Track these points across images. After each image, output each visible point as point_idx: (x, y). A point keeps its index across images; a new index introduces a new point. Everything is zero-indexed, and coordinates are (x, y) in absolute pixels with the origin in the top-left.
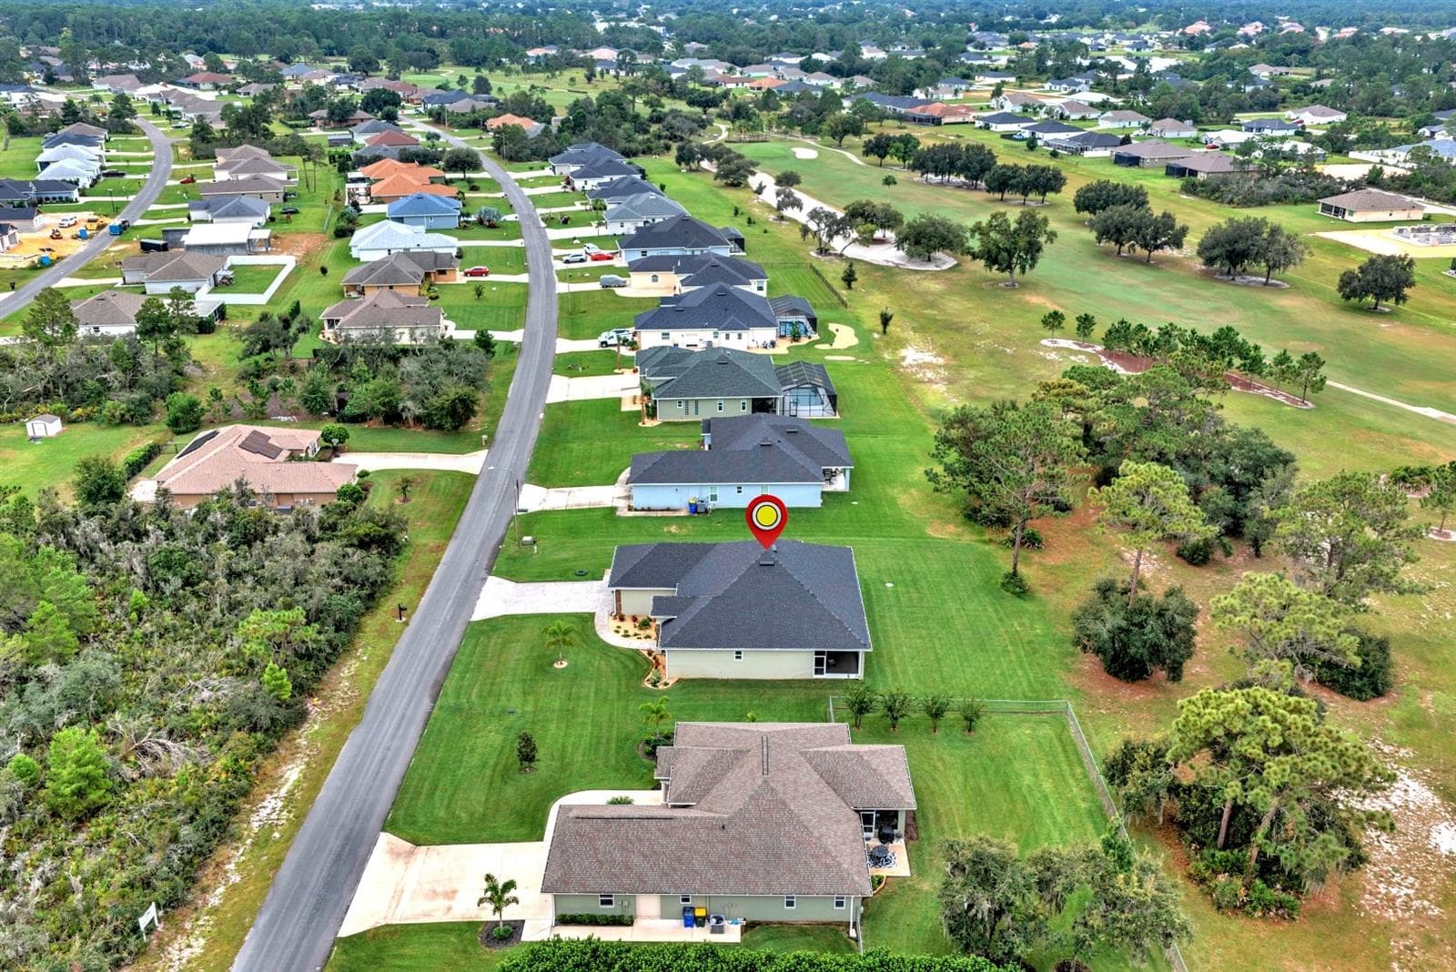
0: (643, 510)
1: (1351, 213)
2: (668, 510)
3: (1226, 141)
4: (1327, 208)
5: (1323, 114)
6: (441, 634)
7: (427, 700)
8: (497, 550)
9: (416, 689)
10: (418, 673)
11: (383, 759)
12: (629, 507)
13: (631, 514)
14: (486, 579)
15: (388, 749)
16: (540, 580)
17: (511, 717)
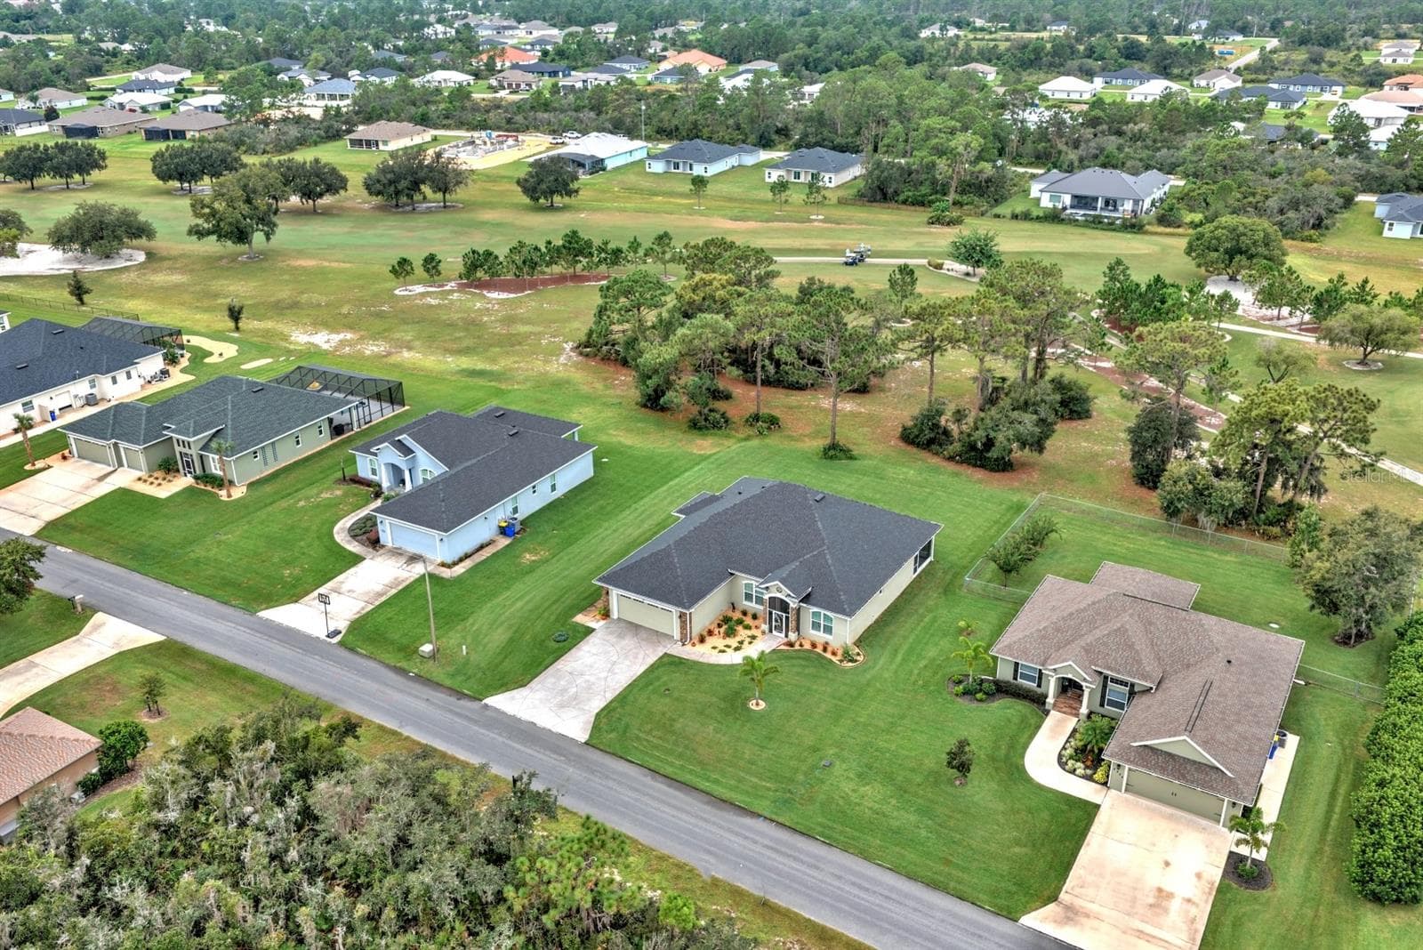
0: (461, 560)
1: (385, 143)
2: (482, 547)
3: (144, 103)
4: (357, 143)
5: (173, 72)
6: (593, 772)
7: (748, 821)
8: (419, 678)
9: (714, 823)
10: (675, 813)
11: (860, 887)
12: (443, 565)
13: (459, 570)
14: (486, 705)
15: (840, 878)
16: (541, 668)
17: (839, 768)
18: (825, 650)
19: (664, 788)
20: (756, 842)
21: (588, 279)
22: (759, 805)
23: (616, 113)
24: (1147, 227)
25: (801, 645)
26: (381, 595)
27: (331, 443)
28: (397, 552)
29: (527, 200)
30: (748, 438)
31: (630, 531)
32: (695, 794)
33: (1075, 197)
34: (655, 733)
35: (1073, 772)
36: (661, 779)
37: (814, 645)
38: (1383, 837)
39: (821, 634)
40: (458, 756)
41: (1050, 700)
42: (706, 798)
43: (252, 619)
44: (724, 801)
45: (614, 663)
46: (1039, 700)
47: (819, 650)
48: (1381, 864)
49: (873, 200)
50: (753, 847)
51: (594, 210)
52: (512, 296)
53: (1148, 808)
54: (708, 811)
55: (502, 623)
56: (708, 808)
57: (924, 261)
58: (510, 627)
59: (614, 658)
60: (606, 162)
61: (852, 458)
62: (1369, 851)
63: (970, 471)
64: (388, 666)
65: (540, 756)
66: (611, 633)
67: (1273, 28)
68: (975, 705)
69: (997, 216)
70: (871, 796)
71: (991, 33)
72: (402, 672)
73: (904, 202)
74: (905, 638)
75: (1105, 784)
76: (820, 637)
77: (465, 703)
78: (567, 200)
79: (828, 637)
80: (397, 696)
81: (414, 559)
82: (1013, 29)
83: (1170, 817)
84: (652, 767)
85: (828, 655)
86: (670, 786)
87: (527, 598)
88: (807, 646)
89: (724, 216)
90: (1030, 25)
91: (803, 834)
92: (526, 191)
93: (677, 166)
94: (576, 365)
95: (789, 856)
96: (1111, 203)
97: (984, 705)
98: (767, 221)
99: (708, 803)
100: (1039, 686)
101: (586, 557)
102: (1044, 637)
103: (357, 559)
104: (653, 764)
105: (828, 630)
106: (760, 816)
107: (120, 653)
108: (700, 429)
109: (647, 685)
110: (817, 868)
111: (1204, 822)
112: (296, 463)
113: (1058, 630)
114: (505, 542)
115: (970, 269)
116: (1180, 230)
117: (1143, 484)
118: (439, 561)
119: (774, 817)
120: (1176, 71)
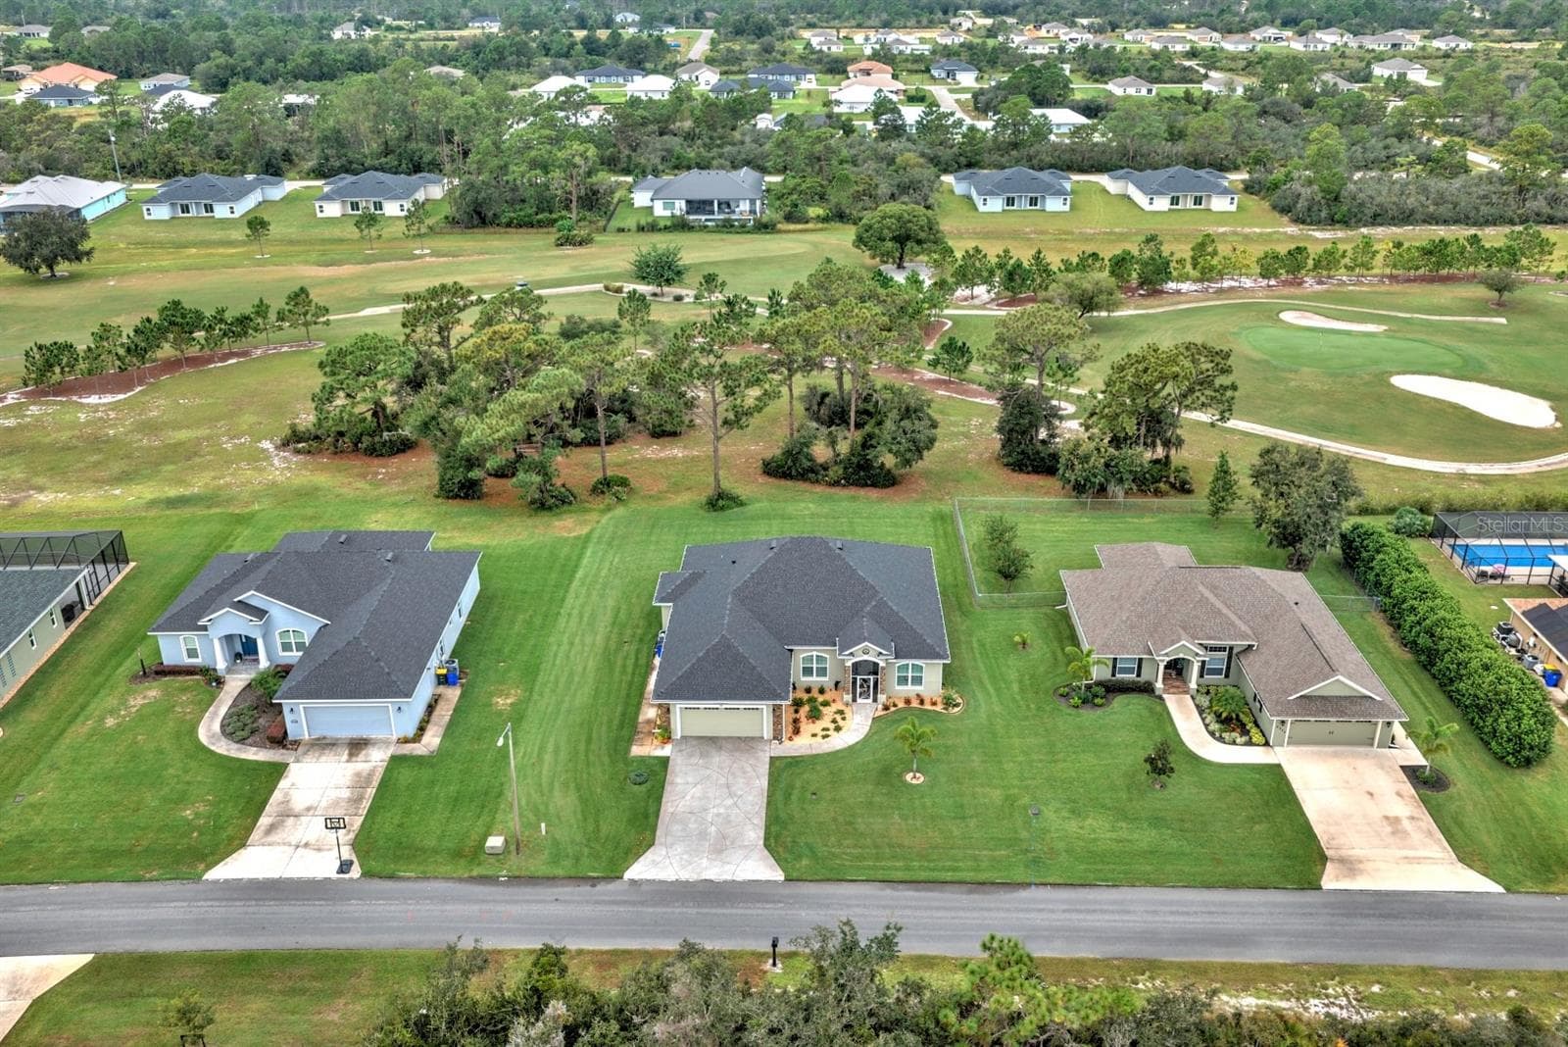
0: (421, 729)
2: (430, 707)
6: (828, 906)
7: (1024, 894)
8: (515, 880)
9: (998, 909)
10: (953, 914)
11: (1178, 913)
12: (406, 741)
13: (432, 739)
14: (633, 882)
15: (1155, 912)
16: (651, 819)
17: (1049, 813)
18: (922, 702)
19: (911, 893)
20: (1052, 911)
21: (210, 360)
22: (1019, 874)
23: (45, 149)
24: (779, 226)
25: (895, 705)
26: (359, 800)
27: (67, 634)
28: (323, 745)
29: (17, 271)
30: (609, 509)
31: (588, 640)
32: (948, 887)
33: (688, 202)
34: (846, 842)
35: (1234, 743)
36: (901, 886)
37: (908, 701)
38: (1519, 711)
39: (910, 687)
40: (662, 947)
41: (1159, 685)
42: (964, 888)
43: (200, 887)
44: (983, 884)
45: (728, 786)
46: (1147, 689)
47: (915, 704)
48: (1527, 734)
49: (470, 226)
50: (1054, 916)
51: (123, 274)
52: (121, 397)
53: (1313, 753)
54: (977, 899)
55: (551, 784)
56: (975, 897)
57: (599, 286)
58: (565, 785)
59: (723, 781)
60: (84, 212)
61: (742, 504)
62: (1514, 724)
63: (862, 492)
64: (460, 880)
65: (754, 912)
66: (691, 756)
67: (697, 19)
68: (1099, 712)
69: (621, 230)
70: (1098, 829)
71: (411, 32)
72: (483, 880)
73: (509, 225)
74: (977, 668)
75: (1267, 744)
76: (910, 689)
77: (601, 887)
78: (75, 267)
79: (918, 689)
80: (516, 910)
81: (357, 746)
82: (431, 26)
83: (1335, 755)
84: (880, 877)
85: (928, 706)
86: (917, 890)
87: (550, 747)
88: (901, 705)
89: (306, 262)
90: (449, 22)
91: (1082, 885)
92: (13, 259)
93: (185, 209)
94: (304, 466)
95: (1094, 911)
96: (725, 205)
97: (1108, 709)
98: (369, 262)
99: (970, 892)
100: (1139, 675)
101: (569, 682)
102: (1132, 627)
103: (278, 770)
104: (880, 875)
105: (917, 681)
106: (1029, 885)
107: (35, 1002)
108: (550, 508)
109: (788, 796)
110: (1128, 912)
111: (1361, 749)
112: (42, 672)
113: (1140, 616)
114: (453, 694)
115: (658, 290)
116: (810, 226)
117: (1021, 470)
118: (395, 738)
119: (1044, 881)
120: (649, 65)
